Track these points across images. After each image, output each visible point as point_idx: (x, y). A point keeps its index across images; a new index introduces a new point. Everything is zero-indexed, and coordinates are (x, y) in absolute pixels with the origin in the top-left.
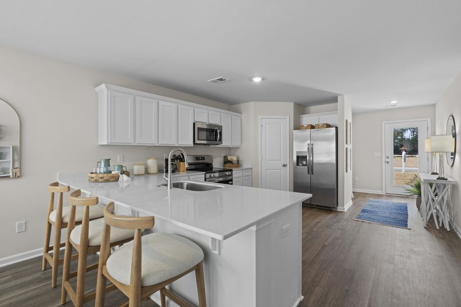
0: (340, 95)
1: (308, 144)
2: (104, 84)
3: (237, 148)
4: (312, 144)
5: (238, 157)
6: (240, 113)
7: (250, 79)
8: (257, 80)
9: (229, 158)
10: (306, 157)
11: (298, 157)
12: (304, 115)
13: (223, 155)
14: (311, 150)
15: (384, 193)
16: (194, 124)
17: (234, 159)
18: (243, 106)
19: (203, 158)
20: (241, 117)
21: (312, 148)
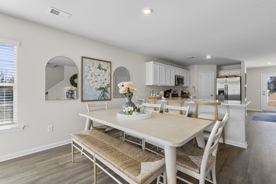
0: (243, 61)
1: (225, 85)
2: (152, 62)
3: (187, 87)
4: (227, 85)
5: (188, 91)
6: (189, 70)
7: (205, 57)
8: (208, 57)
9: (184, 92)
10: (224, 91)
11: (219, 91)
12: (220, 71)
13: (181, 90)
14: (227, 88)
15: (262, 111)
16: (175, 76)
17: (187, 92)
18: (190, 67)
19: (175, 92)
20: (189, 72)
21: (227, 87)
